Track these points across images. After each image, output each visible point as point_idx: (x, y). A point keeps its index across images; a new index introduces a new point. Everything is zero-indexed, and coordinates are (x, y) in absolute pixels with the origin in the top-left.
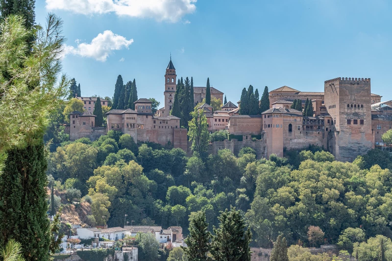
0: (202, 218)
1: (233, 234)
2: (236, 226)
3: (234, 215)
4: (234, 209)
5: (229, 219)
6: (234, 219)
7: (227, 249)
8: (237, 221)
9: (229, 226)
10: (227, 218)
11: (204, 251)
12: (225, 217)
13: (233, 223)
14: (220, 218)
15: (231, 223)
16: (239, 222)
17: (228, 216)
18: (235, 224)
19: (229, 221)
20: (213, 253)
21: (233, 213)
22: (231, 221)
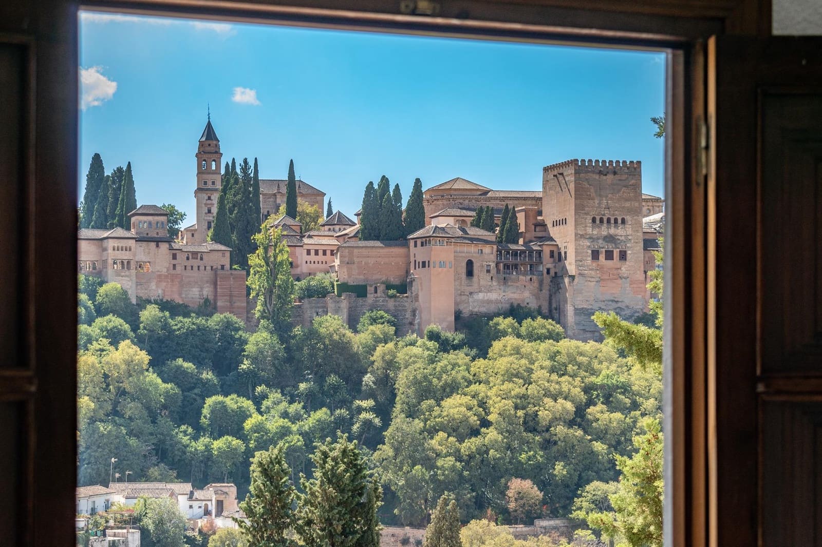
0: (276, 458)
1: (342, 491)
2: (349, 474)
3: (344, 452)
4: (344, 437)
5: (334, 459)
6: (345, 460)
7: (329, 521)
8: (351, 463)
9: (334, 475)
10: (329, 457)
11: (280, 528)
12: (325, 455)
13: (342, 467)
14: (316, 457)
15: (338, 469)
16: (355, 465)
17: (331, 454)
18: (346, 471)
19: (333, 463)
20: (300, 530)
21: (343, 447)
22: (337, 463)
